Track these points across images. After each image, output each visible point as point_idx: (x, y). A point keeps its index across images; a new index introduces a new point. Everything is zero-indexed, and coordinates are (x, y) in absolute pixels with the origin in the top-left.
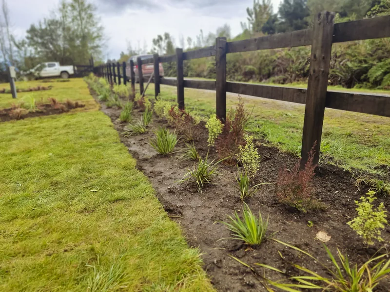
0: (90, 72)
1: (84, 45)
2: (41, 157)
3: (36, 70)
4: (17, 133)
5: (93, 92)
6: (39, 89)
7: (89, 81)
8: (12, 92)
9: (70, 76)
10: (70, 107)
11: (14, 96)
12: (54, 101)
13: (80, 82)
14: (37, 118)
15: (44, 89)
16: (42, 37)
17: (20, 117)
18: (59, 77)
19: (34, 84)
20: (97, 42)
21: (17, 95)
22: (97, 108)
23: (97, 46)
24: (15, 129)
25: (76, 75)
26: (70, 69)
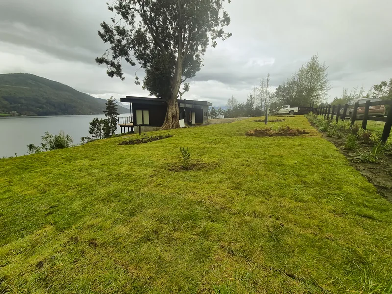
0: (310, 111)
1: (309, 94)
2: (291, 161)
3: (276, 110)
4: (272, 144)
5: (312, 124)
6: (278, 120)
7: (309, 117)
8: (265, 121)
9: (295, 114)
10: (300, 133)
11: (265, 124)
12: (289, 128)
13: (302, 118)
14: (280, 137)
15: (280, 120)
16: (283, 92)
17: (271, 135)
18: (288, 114)
19: (275, 118)
20: (319, 92)
21: (267, 123)
22: (320, 136)
23: (319, 95)
24: (270, 142)
25: (299, 113)
26: (296, 109)
